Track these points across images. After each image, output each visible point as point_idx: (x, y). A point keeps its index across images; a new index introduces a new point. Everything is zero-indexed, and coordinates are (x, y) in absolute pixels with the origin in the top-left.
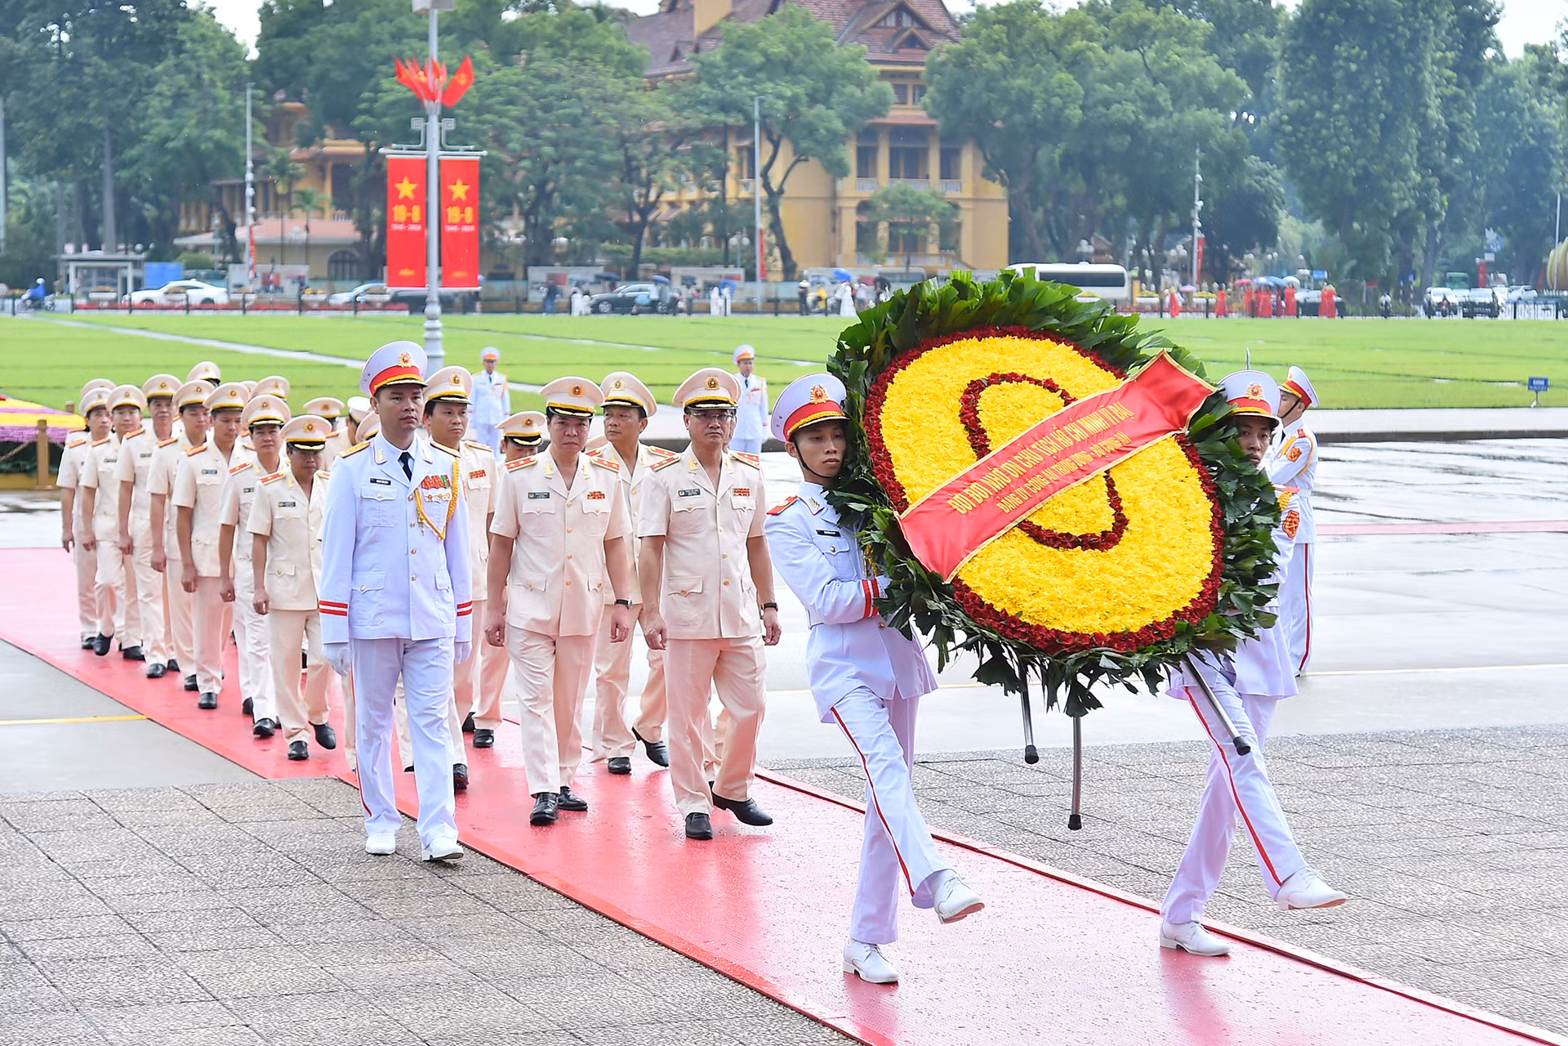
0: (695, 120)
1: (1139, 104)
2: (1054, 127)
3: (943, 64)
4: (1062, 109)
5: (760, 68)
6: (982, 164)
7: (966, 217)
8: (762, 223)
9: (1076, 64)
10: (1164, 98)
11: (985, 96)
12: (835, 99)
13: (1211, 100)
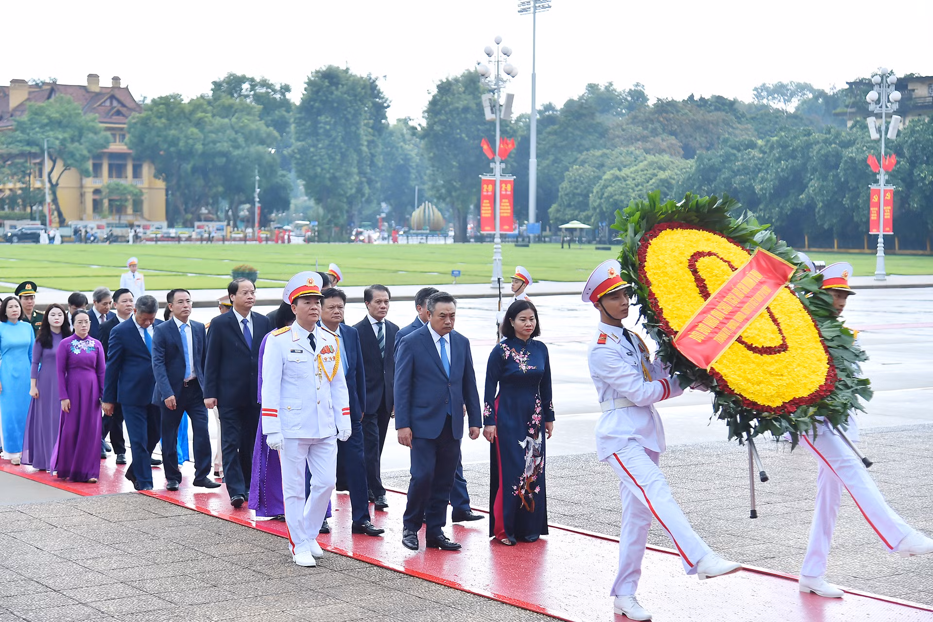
0: (14, 149)
1: (230, 143)
2: (190, 153)
3: (135, 123)
4: (193, 145)
5: (46, 125)
6: (153, 171)
7: (145, 197)
8: (48, 199)
9: (199, 124)
10: (241, 140)
11: (156, 139)
12: (83, 140)
13: (262, 142)
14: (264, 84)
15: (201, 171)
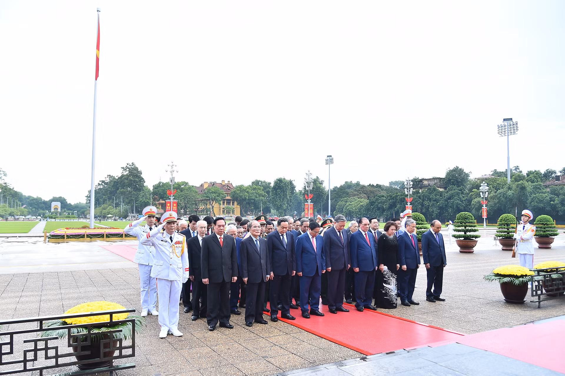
0: (204, 199)
1: (255, 197)
2: (245, 199)
3: (232, 192)
4: (246, 197)
5: (211, 193)
6: (237, 204)
7: (235, 210)
9: (247, 192)
10: (258, 196)
11: (237, 196)
12: (220, 196)
13: (263, 196)
14: (264, 182)
15: (249, 203)
